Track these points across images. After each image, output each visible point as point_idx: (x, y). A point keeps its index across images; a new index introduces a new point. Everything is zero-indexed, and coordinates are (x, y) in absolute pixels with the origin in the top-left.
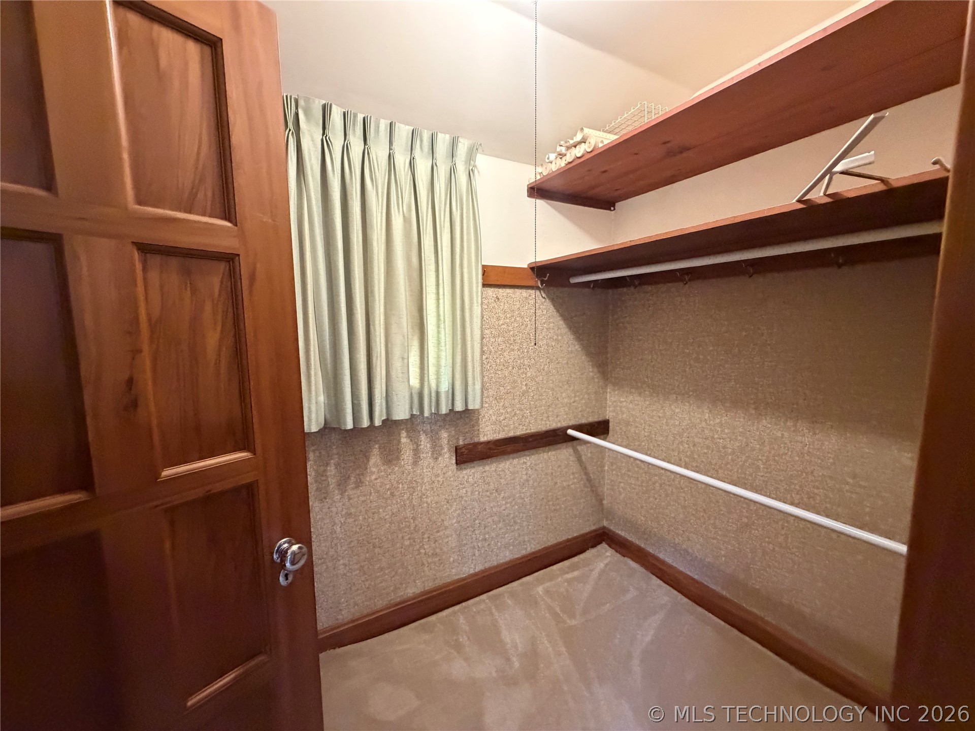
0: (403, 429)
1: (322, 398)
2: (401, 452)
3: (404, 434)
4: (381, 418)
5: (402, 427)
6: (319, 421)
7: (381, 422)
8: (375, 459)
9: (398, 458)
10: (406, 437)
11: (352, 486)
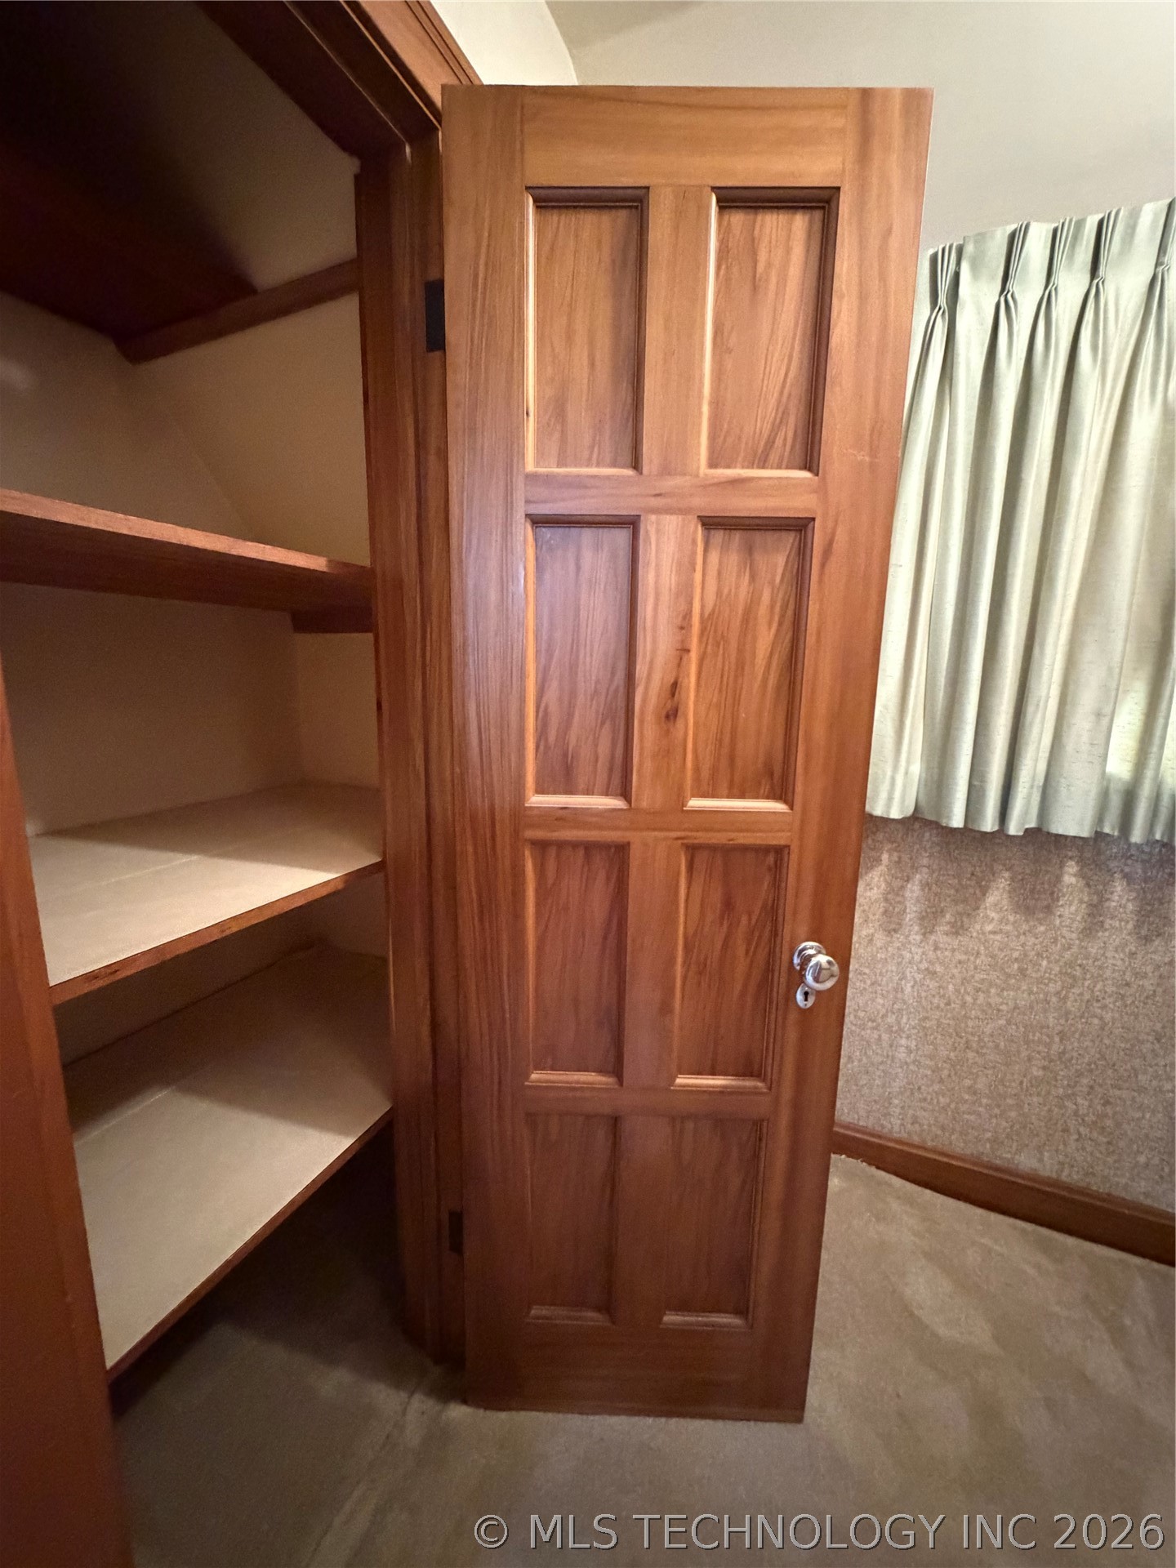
0: (1071, 858)
1: (916, 768)
2: (1058, 900)
3: (1071, 868)
4: (1023, 824)
5: (1070, 854)
6: (906, 803)
7: (1023, 830)
8: (998, 896)
9: (1049, 909)
10: (1075, 875)
11: (946, 928)
